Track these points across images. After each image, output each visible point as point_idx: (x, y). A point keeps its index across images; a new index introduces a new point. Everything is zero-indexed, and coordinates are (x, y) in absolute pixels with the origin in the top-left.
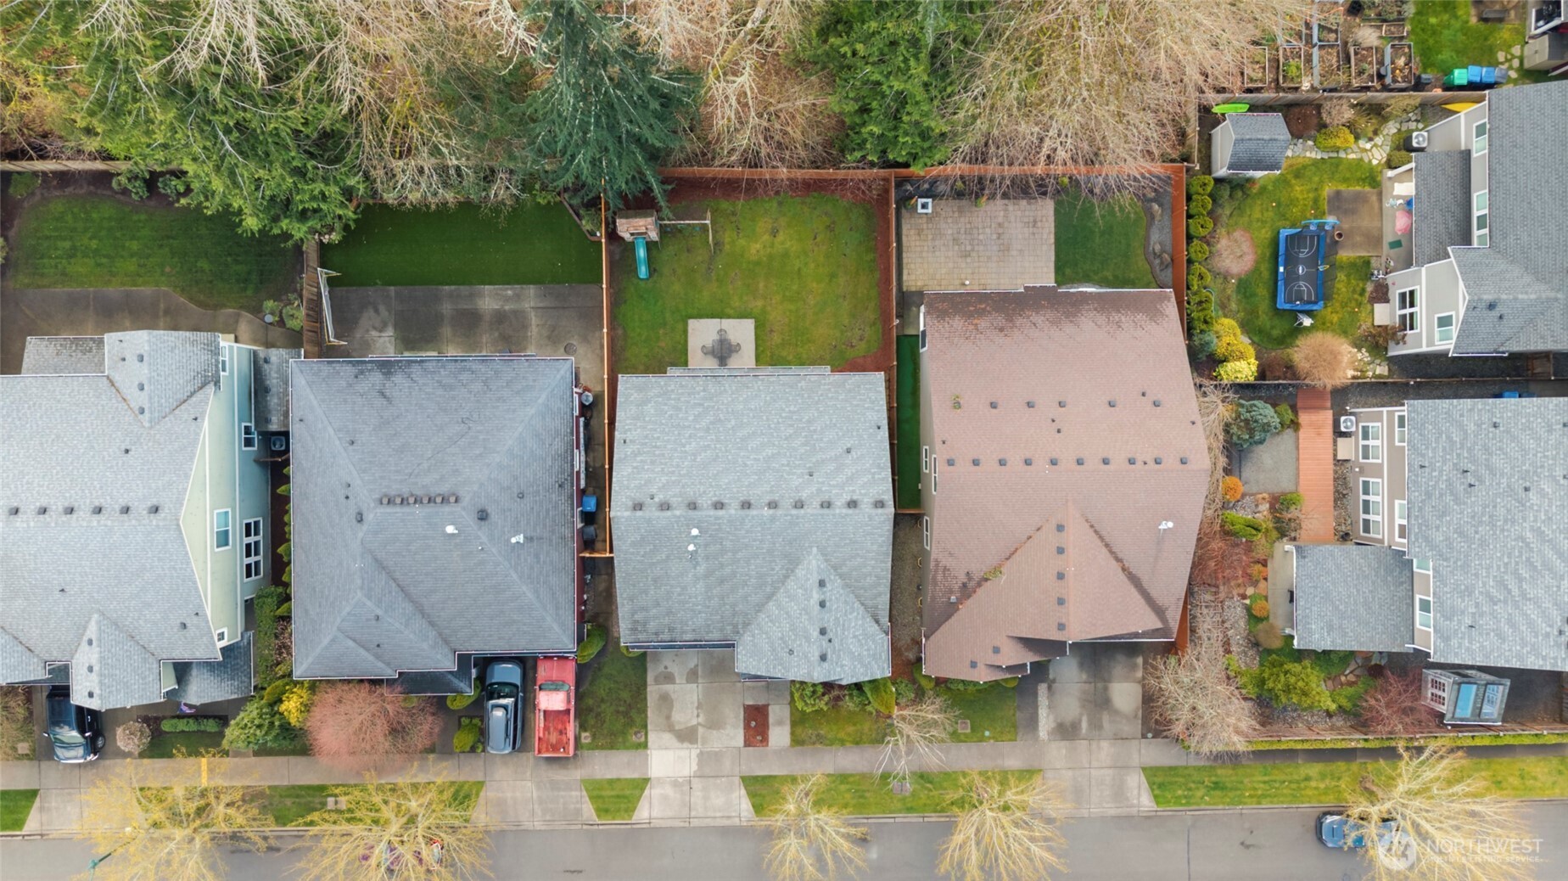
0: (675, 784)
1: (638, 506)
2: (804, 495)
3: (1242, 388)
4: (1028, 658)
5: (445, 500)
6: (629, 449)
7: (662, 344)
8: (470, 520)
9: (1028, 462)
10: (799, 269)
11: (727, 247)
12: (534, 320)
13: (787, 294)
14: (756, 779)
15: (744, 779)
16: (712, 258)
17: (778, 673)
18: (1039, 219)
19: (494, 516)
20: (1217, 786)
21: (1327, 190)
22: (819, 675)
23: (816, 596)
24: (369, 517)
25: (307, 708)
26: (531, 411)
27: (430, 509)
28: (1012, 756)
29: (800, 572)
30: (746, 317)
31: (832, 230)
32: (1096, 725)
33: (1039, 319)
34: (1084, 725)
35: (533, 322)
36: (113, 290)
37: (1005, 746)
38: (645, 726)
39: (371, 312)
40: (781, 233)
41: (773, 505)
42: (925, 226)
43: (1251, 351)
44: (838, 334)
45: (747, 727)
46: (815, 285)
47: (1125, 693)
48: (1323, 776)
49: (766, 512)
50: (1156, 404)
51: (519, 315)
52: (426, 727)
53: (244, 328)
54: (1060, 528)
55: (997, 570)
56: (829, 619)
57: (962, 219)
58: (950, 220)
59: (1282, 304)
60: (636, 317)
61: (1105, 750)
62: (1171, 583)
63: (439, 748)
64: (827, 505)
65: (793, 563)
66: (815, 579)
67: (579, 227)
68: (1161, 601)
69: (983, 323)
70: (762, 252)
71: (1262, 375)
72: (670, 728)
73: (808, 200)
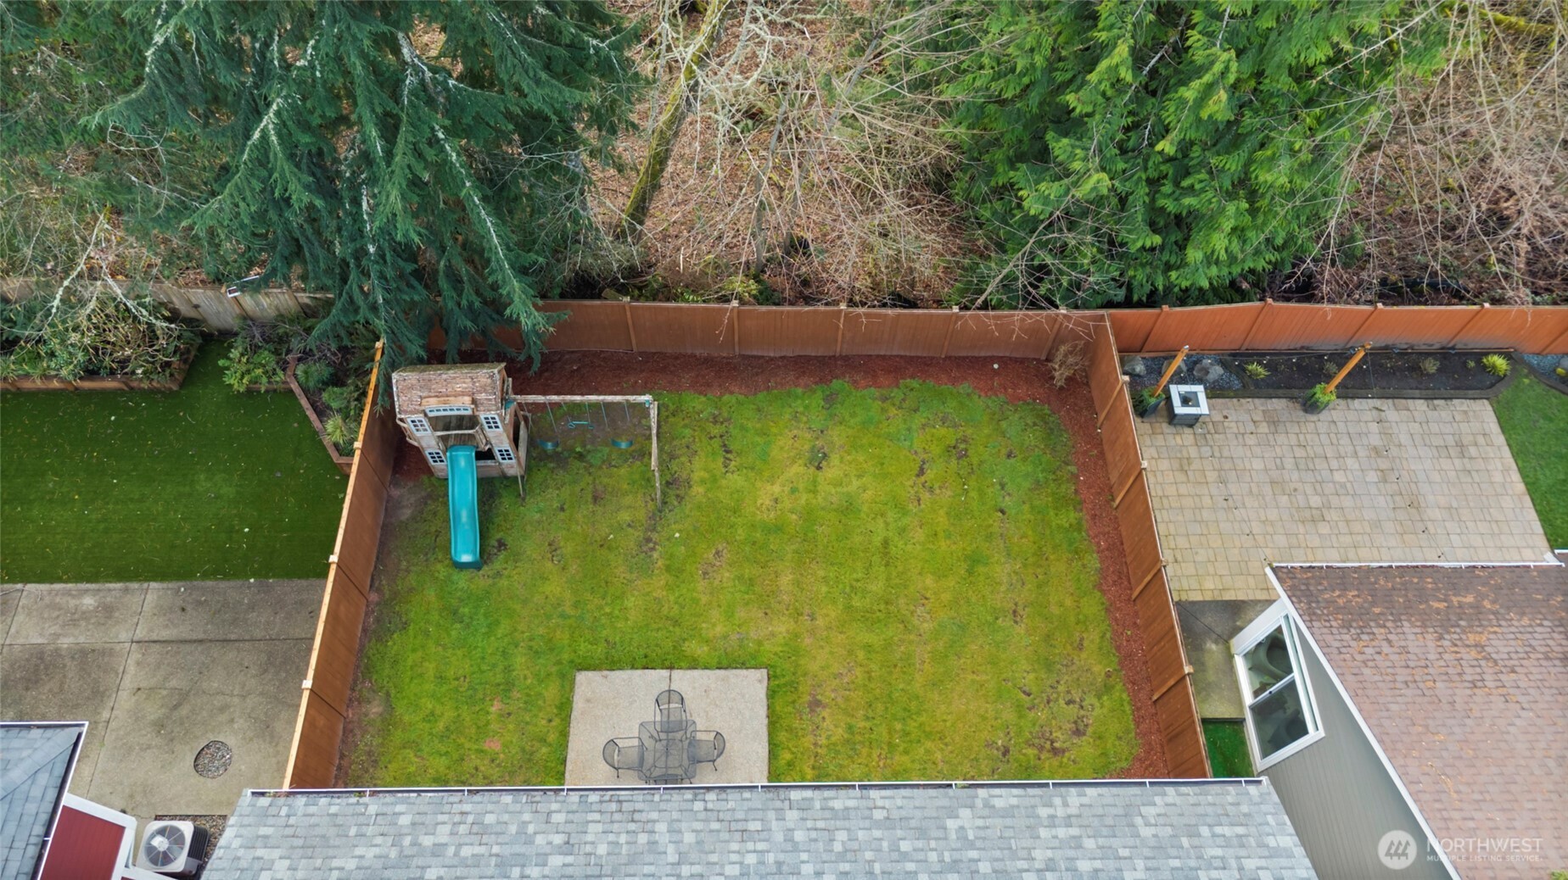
7: (494, 746)
10: (886, 543)
11: (698, 490)
12: (132, 676)
13: (856, 602)
16: (657, 516)
18: (1467, 440)
30: (743, 665)
31: (962, 455)
35: (128, 683)
40: (835, 459)
42: (1193, 452)
44: (1009, 715)
46: (929, 581)
51: (93, 661)
57: (1281, 438)
58: (1251, 440)
60: (430, 668)
67: (315, 437)
70: (787, 504)
73: (897, 394)
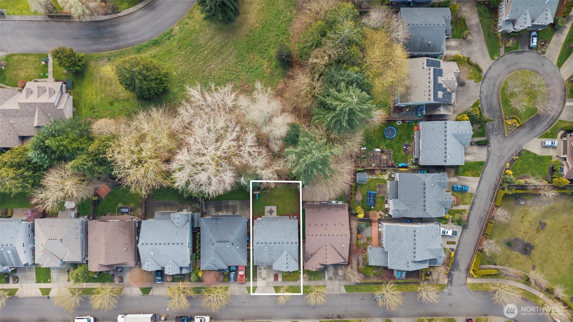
0: (262, 287)
1: (258, 243)
2: (284, 241)
3: (360, 220)
4: (322, 267)
5: (227, 242)
6: (256, 233)
7: (260, 210)
8: (231, 245)
9: (321, 235)
10: (284, 197)
12: (238, 206)
13: (282, 202)
14: (276, 287)
15: (274, 287)
16: (269, 195)
17: (280, 270)
19: (235, 244)
20: (357, 289)
21: (377, 184)
22: (286, 270)
23: (286, 258)
24: (215, 245)
25: (203, 274)
26: (240, 226)
27: (225, 243)
28: (321, 283)
29: (283, 253)
30: (275, 206)
31: (290, 190)
32: (336, 278)
33: (324, 209)
34: (334, 278)
36: (166, 201)
37: (320, 281)
38: (257, 277)
39: (210, 205)
40: (281, 191)
41: (279, 243)
42: (306, 190)
43: (363, 212)
44: (291, 209)
45: (274, 278)
46: (287, 200)
47: (340, 272)
48: (376, 287)
49: (278, 244)
50: (342, 225)
51: (236, 206)
52: (221, 277)
53: (189, 208)
54: (326, 246)
55: (316, 252)
56: (288, 261)
59: (368, 204)
60: (256, 205)
61: (337, 282)
62: (346, 254)
63: (223, 281)
64: (288, 243)
65: (282, 252)
66: (286, 255)
67: (247, 191)
68: (344, 257)
69: (315, 210)
70: (278, 194)
71: (365, 217)
72: (261, 278)
